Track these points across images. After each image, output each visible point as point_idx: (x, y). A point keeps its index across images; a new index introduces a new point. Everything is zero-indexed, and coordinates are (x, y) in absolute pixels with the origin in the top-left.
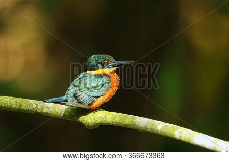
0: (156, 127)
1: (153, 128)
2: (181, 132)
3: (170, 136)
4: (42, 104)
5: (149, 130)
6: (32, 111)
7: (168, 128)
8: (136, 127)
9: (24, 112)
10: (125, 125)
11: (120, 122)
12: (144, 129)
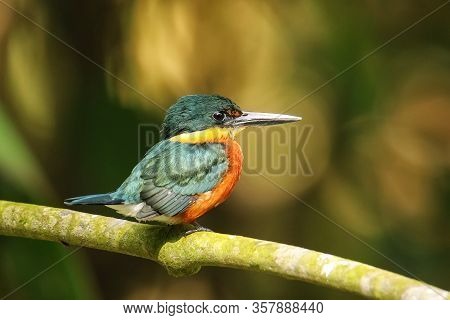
0: (320, 268)
1: (314, 270)
2: (375, 279)
3: (351, 290)
4: (70, 216)
5: (305, 276)
6: (47, 234)
7: (347, 270)
8: (276, 270)
9: (30, 236)
10: (252, 266)
11: (241, 257)
12: (292, 273)
